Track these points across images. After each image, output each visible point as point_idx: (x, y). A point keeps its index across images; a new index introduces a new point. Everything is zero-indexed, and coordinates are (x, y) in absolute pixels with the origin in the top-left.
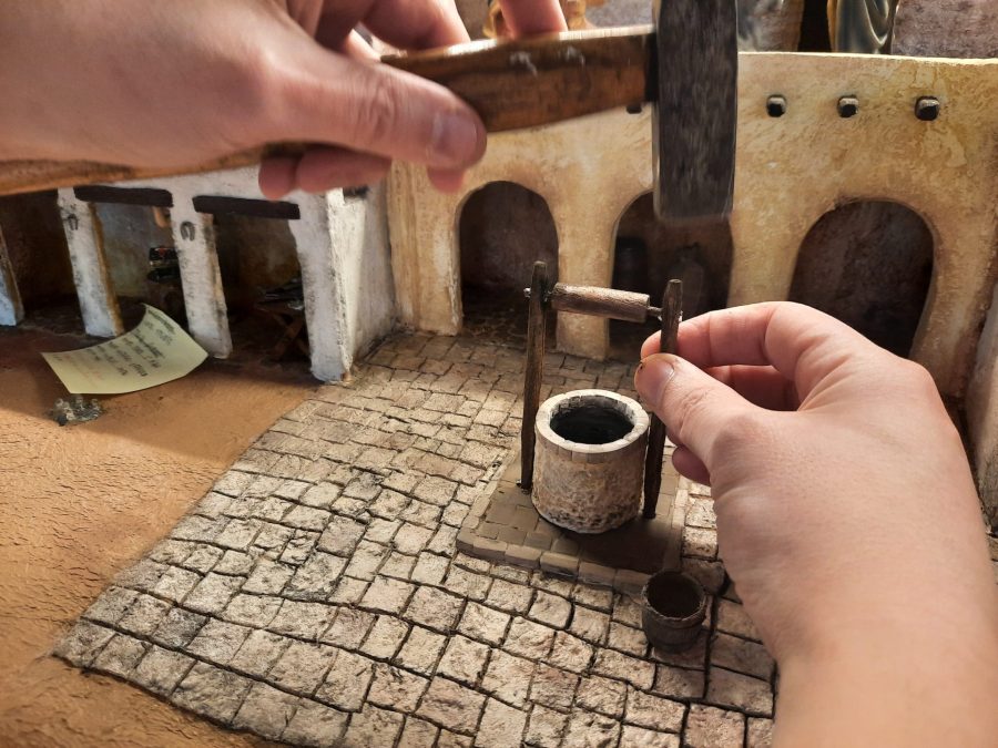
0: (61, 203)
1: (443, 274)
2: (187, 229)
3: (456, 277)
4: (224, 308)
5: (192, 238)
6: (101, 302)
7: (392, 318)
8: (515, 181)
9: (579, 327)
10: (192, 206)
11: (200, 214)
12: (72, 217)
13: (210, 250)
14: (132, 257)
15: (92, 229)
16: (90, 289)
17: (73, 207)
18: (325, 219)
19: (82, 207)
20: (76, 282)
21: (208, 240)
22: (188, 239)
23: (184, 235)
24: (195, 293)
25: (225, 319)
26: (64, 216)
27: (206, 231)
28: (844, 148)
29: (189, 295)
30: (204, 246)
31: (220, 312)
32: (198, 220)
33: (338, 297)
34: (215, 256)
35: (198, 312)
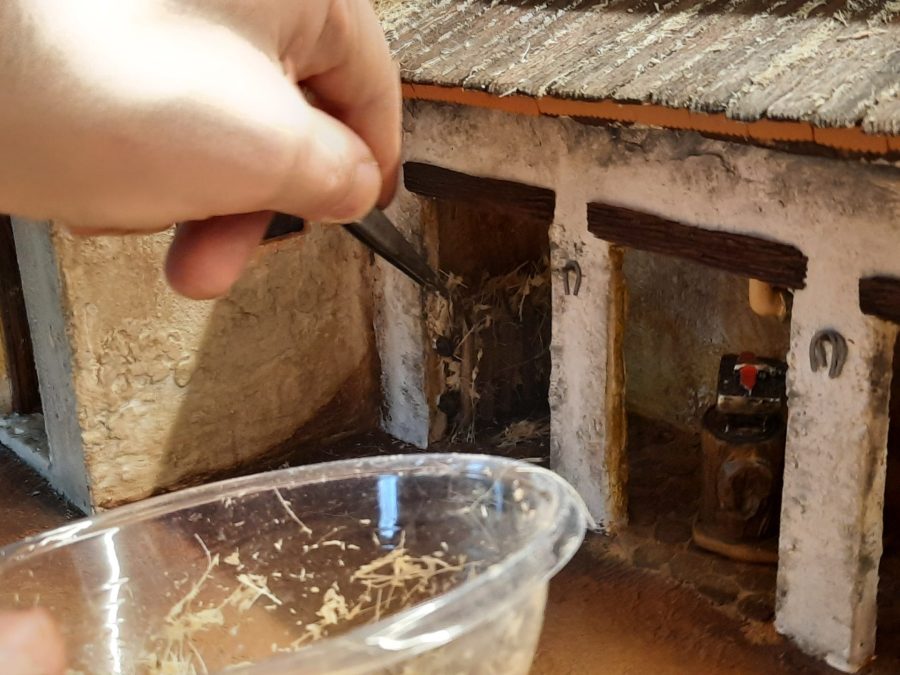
0: (555, 234)
2: (829, 348)
4: (876, 550)
5: (836, 371)
6: (593, 454)
10: (855, 297)
11: (872, 320)
12: (572, 267)
13: (876, 410)
14: (668, 338)
15: (609, 301)
16: (576, 422)
17: (578, 249)
19: (596, 250)
20: (552, 400)
21: (875, 384)
22: (826, 372)
23: (817, 361)
24: (814, 501)
25: (873, 577)
26: (557, 262)
27: (876, 362)
29: (796, 501)
30: (864, 398)
31: (865, 562)
32: (862, 333)
34: (884, 423)
35: (809, 546)
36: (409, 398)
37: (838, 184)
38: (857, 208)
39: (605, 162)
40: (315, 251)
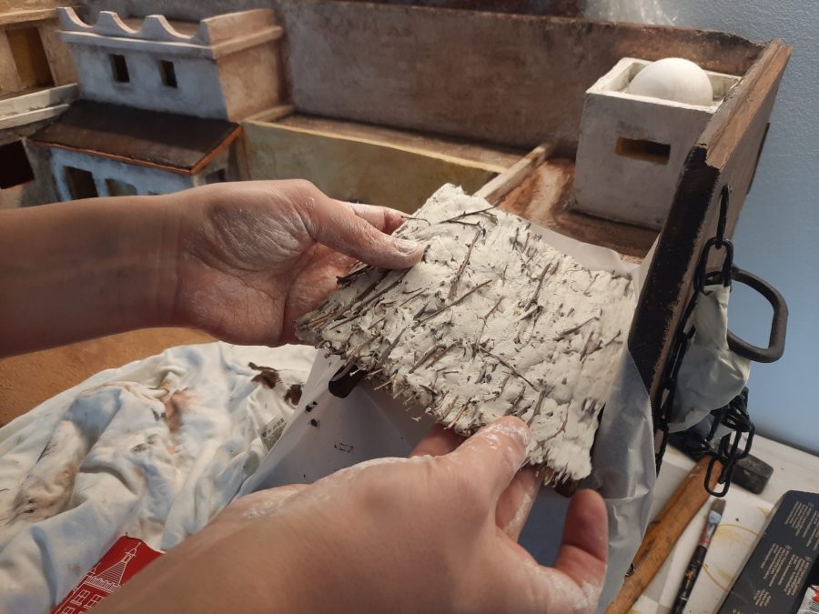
38: (140, 173)
39: (99, 163)
40: (39, 184)
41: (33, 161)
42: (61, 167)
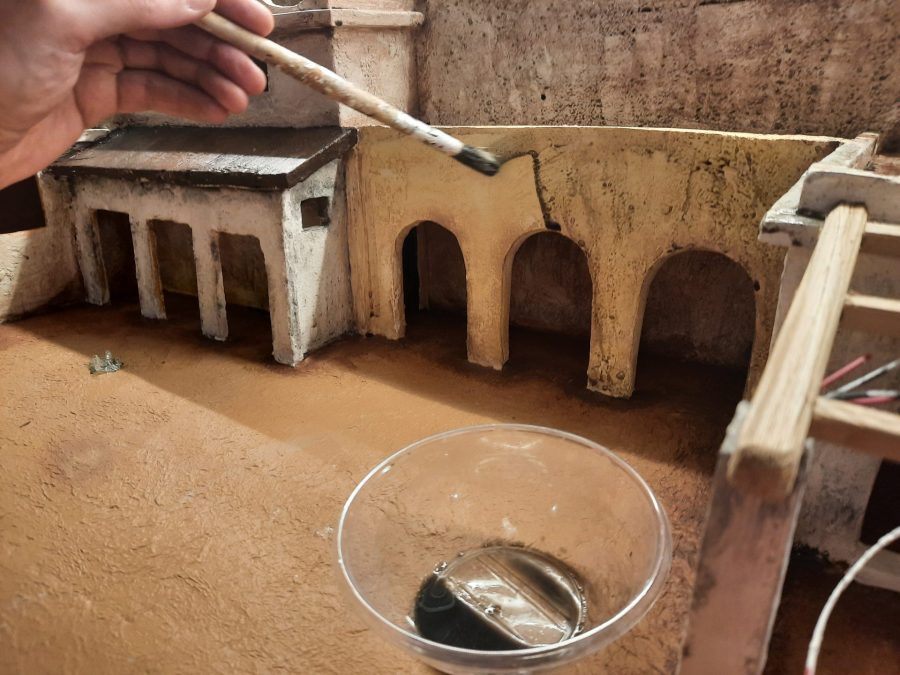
1: (387, 289)
3: (398, 292)
4: (223, 302)
6: (151, 292)
7: (349, 322)
8: (435, 220)
9: (482, 340)
13: (216, 259)
15: (149, 240)
16: (144, 283)
17: (138, 224)
18: (281, 240)
19: (142, 224)
20: (137, 277)
21: (213, 252)
24: (206, 290)
25: (224, 311)
26: (133, 229)
27: (212, 245)
28: (670, 204)
29: (201, 290)
30: (211, 256)
31: (219, 306)
32: (207, 236)
33: (290, 301)
34: (219, 264)
35: (206, 304)
36: (93, 287)
37: (196, 195)
38: (200, 201)
39: (141, 195)
40: (51, 234)
41: (48, 200)
42: (85, 212)
